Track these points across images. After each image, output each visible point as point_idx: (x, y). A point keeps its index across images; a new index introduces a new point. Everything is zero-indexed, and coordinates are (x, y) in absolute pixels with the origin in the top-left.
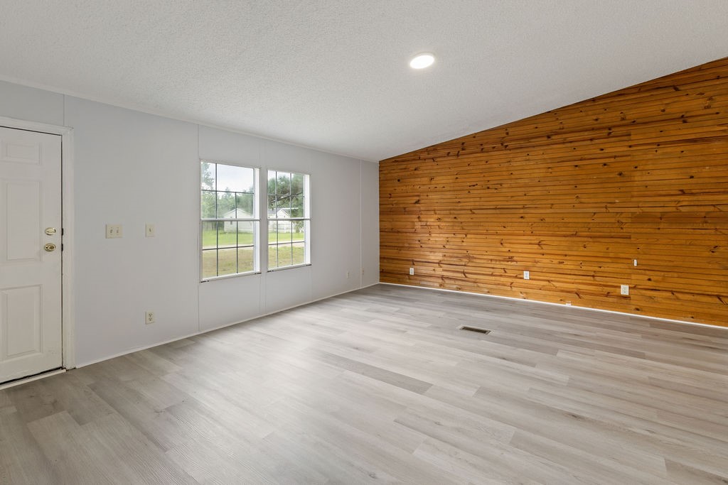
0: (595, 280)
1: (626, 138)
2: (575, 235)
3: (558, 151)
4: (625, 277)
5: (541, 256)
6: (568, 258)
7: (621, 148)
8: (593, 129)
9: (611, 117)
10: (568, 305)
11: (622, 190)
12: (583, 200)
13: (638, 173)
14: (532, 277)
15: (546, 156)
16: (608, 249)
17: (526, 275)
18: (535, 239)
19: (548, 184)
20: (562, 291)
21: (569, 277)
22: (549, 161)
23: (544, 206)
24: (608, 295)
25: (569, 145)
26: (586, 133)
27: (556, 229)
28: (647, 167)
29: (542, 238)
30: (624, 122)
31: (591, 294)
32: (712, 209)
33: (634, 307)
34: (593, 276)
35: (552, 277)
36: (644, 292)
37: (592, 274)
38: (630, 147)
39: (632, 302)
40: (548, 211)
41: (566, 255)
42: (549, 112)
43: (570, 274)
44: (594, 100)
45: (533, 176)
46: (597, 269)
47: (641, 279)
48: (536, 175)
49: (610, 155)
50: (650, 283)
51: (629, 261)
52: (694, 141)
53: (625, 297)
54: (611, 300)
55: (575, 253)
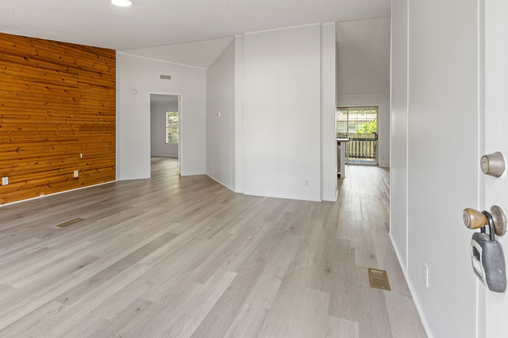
0: (60, 172)
1: (76, 76)
2: (46, 141)
3: (34, 73)
4: (75, 166)
5: (19, 161)
6: (41, 159)
7: (70, 81)
8: (58, 64)
9: (69, 60)
10: (42, 196)
11: (74, 109)
12: (52, 114)
13: (82, 100)
14: (11, 181)
15: (24, 74)
16: (67, 149)
17: (5, 181)
18: (13, 147)
19: (26, 98)
20: (37, 186)
21: (42, 173)
22: (26, 79)
23: (17, 117)
24: (67, 180)
25: (40, 70)
26: (54, 65)
27: (33, 136)
28: (86, 97)
29: (20, 145)
30: (75, 65)
31: (57, 182)
32: (110, 123)
33: (80, 183)
34: (59, 169)
35: (29, 177)
36: (85, 172)
37: (58, 167)
38: (78, 82)
39: (80, 180)
40: (25, 121)
41: (40, 157)
42: (26, 37)
43: (43, 171)
44: (59, 43)
45: (10, 89)
46: (61, 163)
47: (83, 165)
48: (15, 89)
49: (68, 85)
50: (88, 166)
51: (77, 155)
52: (104, 87)
53: (77, 178)
54: (68, 183)
55: (46, 154)
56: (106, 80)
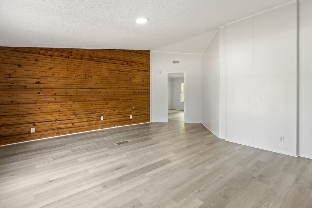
0: (124, 115)
1: (131, 66)
2: (118, 100)
3: (113, 66)
4: (130, 113)
5: (107, 109)
6: (116, 108)
7: (128, 69)
8: (123, 61)
9: (128, 58)
10: (116, 127)
11: (130, 83)
12: (120, 86)
13: (134, 78)
14: (104, 118)
15: (109, 68)
16: (127, 104)
17: (102, 118)
18: (105, 102)
19: (110, 79)
20: (114, 122)
21: (117, 116)
22: (110, 70)
23: (107, 88)
24: (127, 120)
25: (116, 65)
26: (121, 62)
27: (112, 97)
28: (136, 77)
29: (108, 101)
30: (130, 61)
31: (123, 121)
32: (147, 90)
33: (133, 122)
34: (123, 114)
35: (111, 117)
36: (135, 116)
37: (123, 113)
38: (132, 69)
39: (133, 121)
40: (110, 90)
41: (115, 108)
42: (110, 50)
43: (117, 115)
44: (123, 50)
45: (104, 75)
46: (124, 111)
47: (134, 113)
48: (106, 75)
49: (127, 71)
50: (136, 113)
51: (131, 107)
52: (144, 71)
53: (131, 119)
54: (127, 121)
55: (118, 106)
56: (145, 67)
